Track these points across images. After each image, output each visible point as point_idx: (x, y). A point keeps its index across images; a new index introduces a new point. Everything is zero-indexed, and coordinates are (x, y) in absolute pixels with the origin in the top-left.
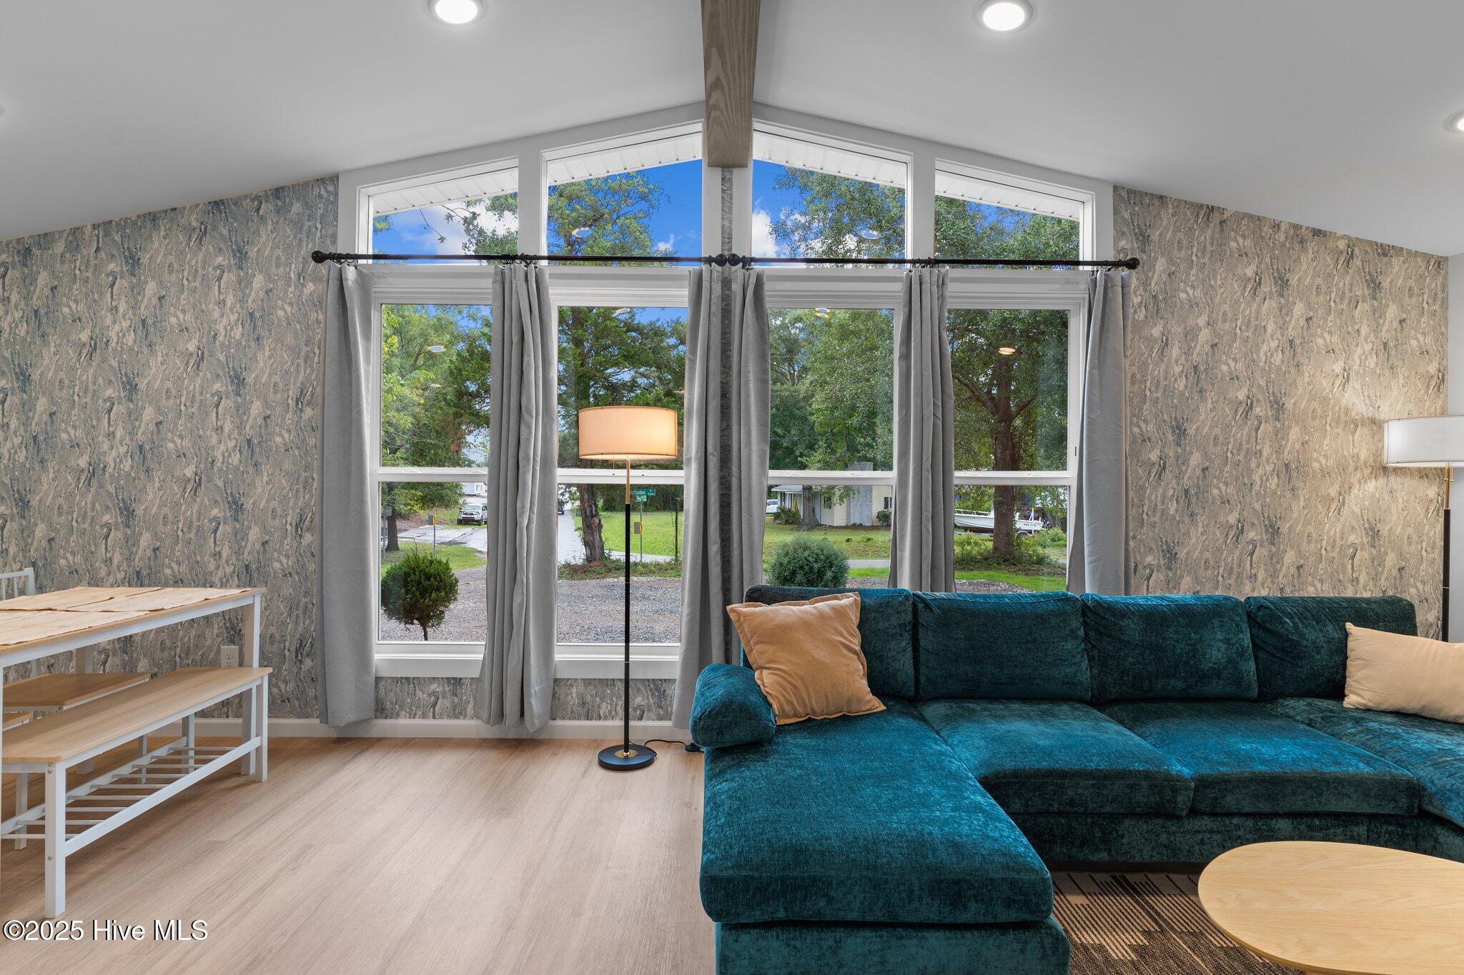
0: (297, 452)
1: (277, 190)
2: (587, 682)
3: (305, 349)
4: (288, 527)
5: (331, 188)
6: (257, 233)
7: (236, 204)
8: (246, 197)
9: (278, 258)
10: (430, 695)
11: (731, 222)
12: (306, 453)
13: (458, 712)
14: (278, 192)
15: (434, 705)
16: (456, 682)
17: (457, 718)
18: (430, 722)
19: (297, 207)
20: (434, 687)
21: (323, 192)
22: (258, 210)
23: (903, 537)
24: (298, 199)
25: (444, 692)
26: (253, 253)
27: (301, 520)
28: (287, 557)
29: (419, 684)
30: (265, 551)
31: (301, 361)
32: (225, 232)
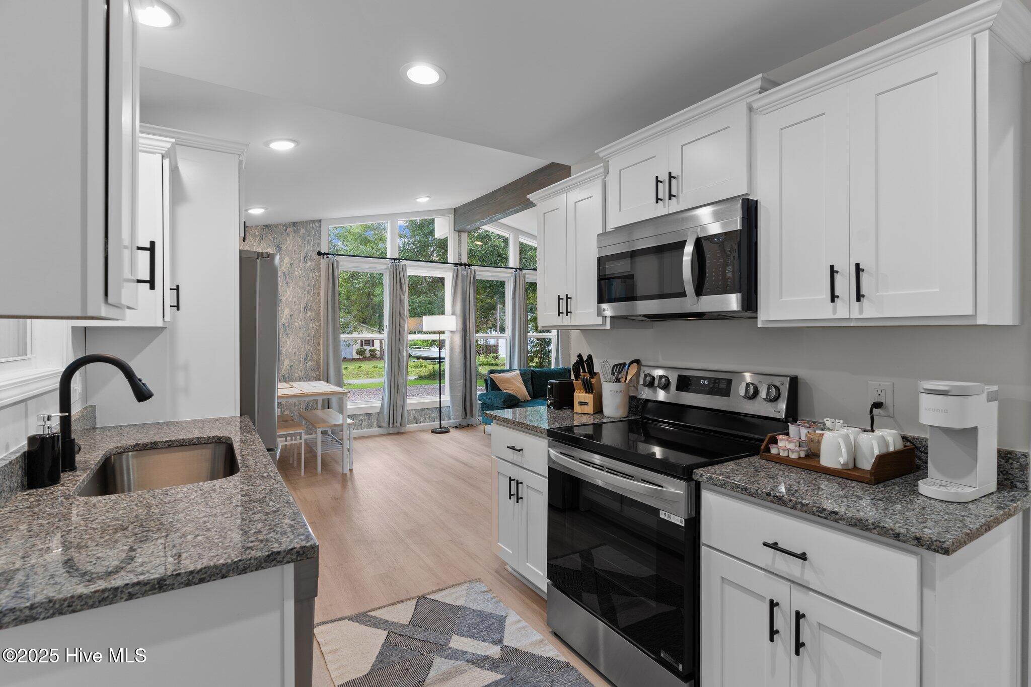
0: (304, 329)
1: (294, 223)
2: (416, 410)
3: (307, 288)
4: (301, 359)
5: (317, 225)
6: (285, 239)
7: (276, 227)
8: (280, 224)
9: (295, 251)
10: (359, 421)
11: (461, 250)
12: (308, 330)
13: (370, 426)
14: (294, 224)
15: (361, 425)
16: (370, 415)
17: (370, 428)
18: (360, 431)
19: (303, 231)
20: (361, 417)
21: (314, 226)
22: (286, 230)
23: (514, 355)
24: (303, 228)
25: (365, 419)
26: (284, 248)
27: (307, 356)
28: (301, 371)
29: (355, 417)
30: (291, 369)
31: (306, 293)
32: (271, 238)
